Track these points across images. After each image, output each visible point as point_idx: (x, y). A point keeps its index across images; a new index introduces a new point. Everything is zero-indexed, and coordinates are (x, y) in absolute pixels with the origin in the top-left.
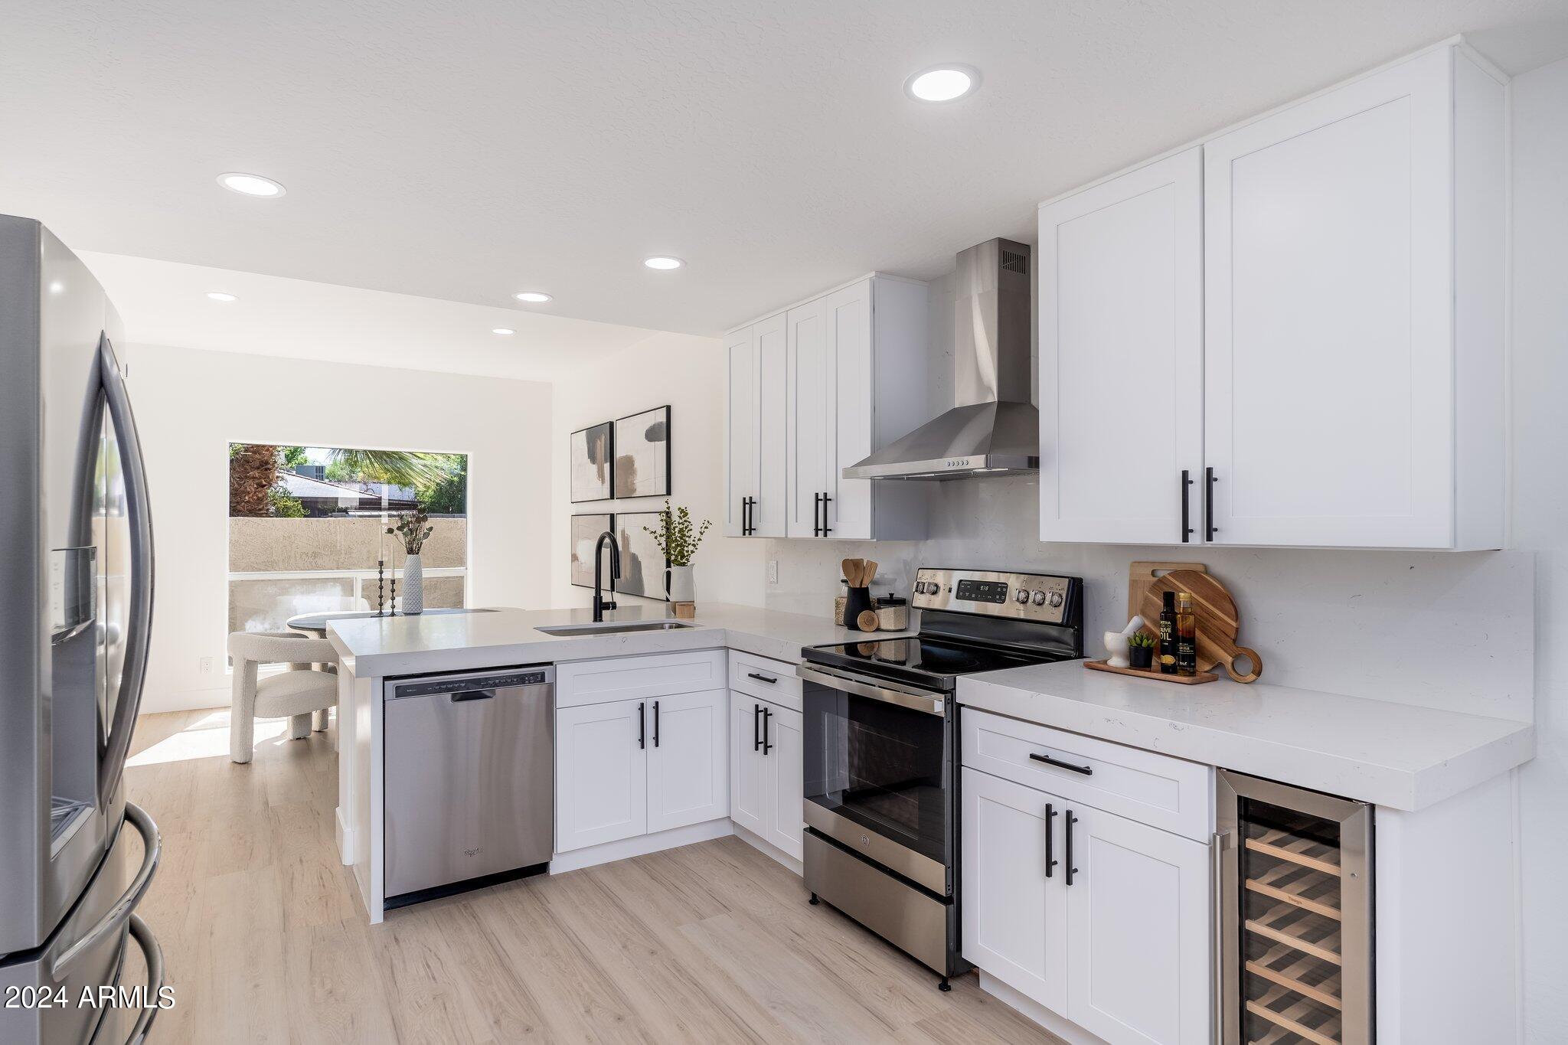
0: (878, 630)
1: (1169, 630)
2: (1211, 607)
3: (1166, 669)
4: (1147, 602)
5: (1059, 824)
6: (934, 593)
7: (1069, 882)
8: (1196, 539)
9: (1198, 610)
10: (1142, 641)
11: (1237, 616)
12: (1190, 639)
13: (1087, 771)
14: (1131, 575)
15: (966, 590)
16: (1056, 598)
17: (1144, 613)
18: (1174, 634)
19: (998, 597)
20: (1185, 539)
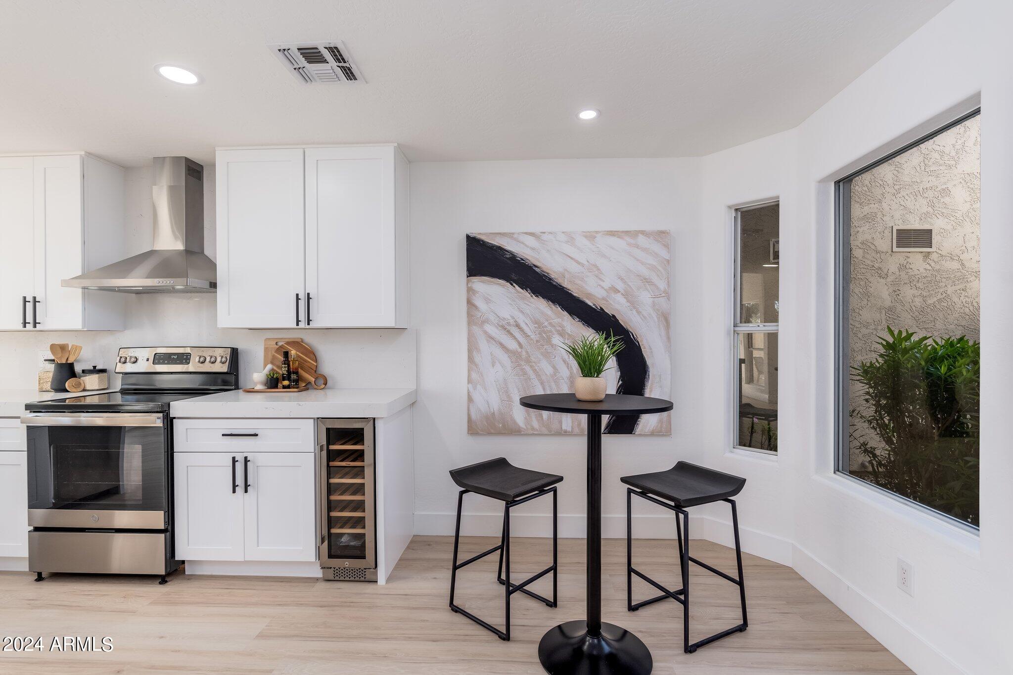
0: (84, 390)
1: (287, 369)
2: (304, 357)
3: (284, 387)
4: (274, 357)
5: (240, 467)
6: (135, 362)
7: (246, 491)
8: (302, 325)
9: (299, 359)
10: (273, 375)
11: (316, 361)
12: (297, 373)
13: (256, 435)
14: (265, 345)
15: (160, 359)
16: (224, 359)
17: (272, 363)
18: (288, 371)
19: (184, 361)
20: (298, 325)
